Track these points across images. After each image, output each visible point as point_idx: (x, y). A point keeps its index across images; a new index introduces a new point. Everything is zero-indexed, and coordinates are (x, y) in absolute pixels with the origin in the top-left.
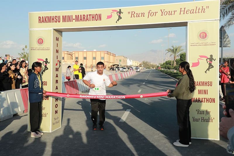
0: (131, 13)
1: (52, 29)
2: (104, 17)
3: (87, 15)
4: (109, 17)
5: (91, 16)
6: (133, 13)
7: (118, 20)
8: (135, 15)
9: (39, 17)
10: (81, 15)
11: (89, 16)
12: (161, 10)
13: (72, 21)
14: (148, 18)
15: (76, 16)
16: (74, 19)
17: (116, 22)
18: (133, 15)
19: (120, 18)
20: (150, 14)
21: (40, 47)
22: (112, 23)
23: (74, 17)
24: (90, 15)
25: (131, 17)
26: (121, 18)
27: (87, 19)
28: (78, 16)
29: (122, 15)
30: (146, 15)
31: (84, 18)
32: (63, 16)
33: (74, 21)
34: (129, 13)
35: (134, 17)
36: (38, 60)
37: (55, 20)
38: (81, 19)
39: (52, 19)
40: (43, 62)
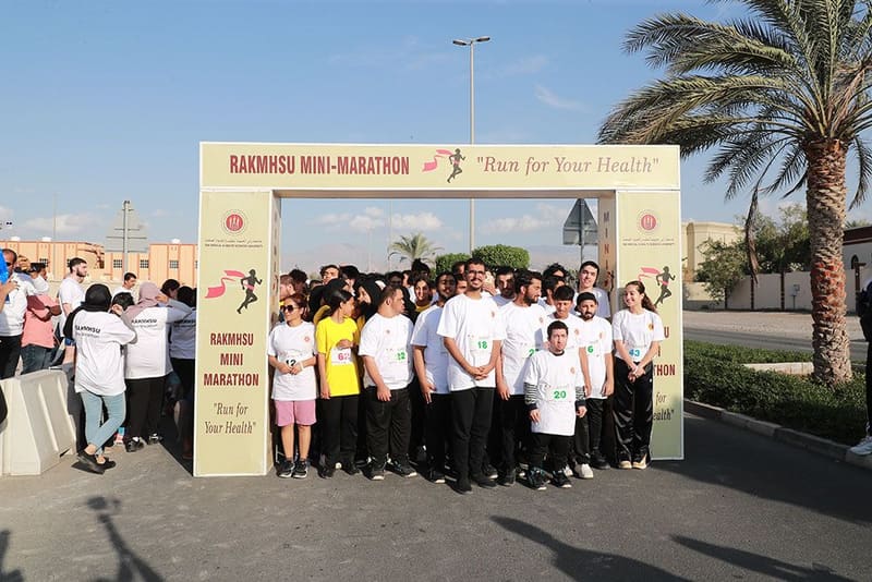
0: (485, 161)
1: (270, 189)
2: (415, 166)
3: (371, 159)
4: (430, 167)
5: (381, 162)
6: (491, 161)
7: (453, 175)
8: (496, 167)
9: (232, 157)
10: (354, 158)
11: (375, 162)
12: (557, 159)
13: (328, 172)
14: (527, 174)
15: (340, 158)
16: (334, 167)
17: (448, 181)
18: (490, 166)
19: (457, 170)
20: (531, 166)
21: (233, 239)
22: (438, 181)
23: (334, 162)
24: (378, 159)
25: (486, 170)
26: (461, 171)
27: (369, 169)
28: (346, 158)
29: (462, 165)
30: (522, 167)
31: (364, 166)
32: (303, 158)
33: (334, 172)
34: (480, 159)
35: (493, 170)
36: (225, 275)
37: (279, 165)
38: (353, 169)
39: (271, 164)
40: (242, 281)
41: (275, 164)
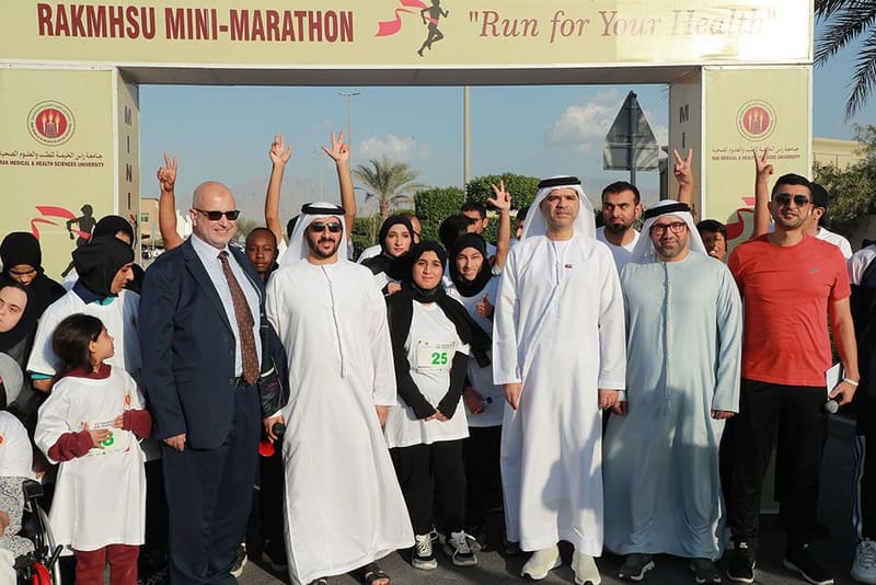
0: (481, 17)
1: (112, 66)
2: (364, 27)
3: (287, 14)
4: (388, 28)
5: (306, 20)
6: (491, 18)
7: (428, 44)
8: (500, 27)
9: (41, 7)
10: (257, 13)
11: (295, 20)
12: (603, 13)
13: (215, 37)
14: (552, 41)
15: (233, 13)
16: (224, 29)
17: (420, 52)
18: (489, 29)
19: (435, 34)
20: (559, 25)
21: (50, 150)
22: (402, 54)
23: (224, 19)
24: (300, 15)
25: (484, 34)
26: (441, 36)
27: (286, 33)
28: (245, 13)
29: (442, 25)
30: (545, 28)
31: (275, 26)
32: (169, 12)
33: (224, 36)
34: (473, 15)
35: (494, 34)
36: (39, 215)
37: (127, 24)
38: (258, 32)
39: (114, 22)
40: (69, 224)
41: (120, 21)
